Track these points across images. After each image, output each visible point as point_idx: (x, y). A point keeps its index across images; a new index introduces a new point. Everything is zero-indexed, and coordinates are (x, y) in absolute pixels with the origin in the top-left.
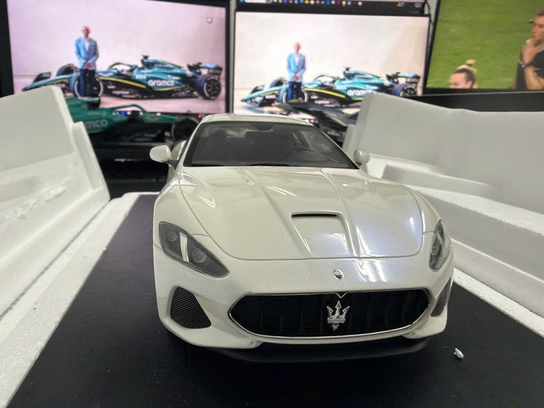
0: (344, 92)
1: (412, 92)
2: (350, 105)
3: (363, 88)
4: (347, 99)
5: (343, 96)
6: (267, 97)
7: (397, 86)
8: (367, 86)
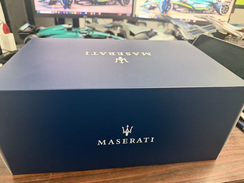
0: (192, 5)
1: (227, 7)
2: (194, 12)
3: (202, 3)
4: (193, 9)
5: (191, 7)
6: (153, 6)
7: (219, 4)
8: (204, 2)
